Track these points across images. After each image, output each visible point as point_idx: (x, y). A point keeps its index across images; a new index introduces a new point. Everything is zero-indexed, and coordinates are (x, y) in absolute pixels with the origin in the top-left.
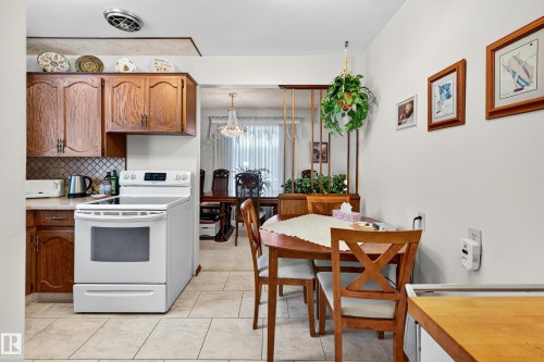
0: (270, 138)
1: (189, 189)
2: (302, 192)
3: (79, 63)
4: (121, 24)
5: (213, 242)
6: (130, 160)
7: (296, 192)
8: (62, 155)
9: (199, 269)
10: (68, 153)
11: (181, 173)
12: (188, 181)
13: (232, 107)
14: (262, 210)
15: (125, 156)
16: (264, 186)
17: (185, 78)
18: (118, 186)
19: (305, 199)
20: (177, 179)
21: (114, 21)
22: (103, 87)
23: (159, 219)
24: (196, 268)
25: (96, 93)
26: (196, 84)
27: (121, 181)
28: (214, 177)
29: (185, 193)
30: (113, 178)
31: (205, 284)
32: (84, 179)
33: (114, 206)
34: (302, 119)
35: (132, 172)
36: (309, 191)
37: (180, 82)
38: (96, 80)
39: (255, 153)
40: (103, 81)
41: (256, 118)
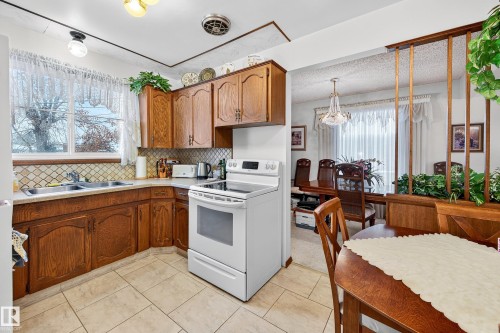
0: (384, 124)
1: (277, 179)
2: (429, 195)
3: (201, 76)
4: (214, 29)
5: (312, 232)
6: (236, 150)
7: (416, 194)
8: (192, 147)
9: (289, 261)
10: (195, 146)
11: (270, 163)
12: (276, 171)
13: (335, 94)
14: (370, 208)
15: (231, 147)
16: (373, 179)
17: (270, 66)
18: (225, 172)
19: (434, 206)
20: (267, 168)
21: (209, 27)
22: (212, 90)
23: (240, 207)
24: (285, 259)
25: (209, 95)
26: (285, 72)
27: (227, 168)
28: (320, 167)
29: (273, 183)
30: (222, 163)
31: (291, 281)
32: (206, 164)
33: (223, 192)
34: (434, 96)
35: (235, 161)
36: (442, 194)
37: (265, 71)
38: (209, 85)
39: (364, 142)
40: (212, 85)
41: (366, 103)
